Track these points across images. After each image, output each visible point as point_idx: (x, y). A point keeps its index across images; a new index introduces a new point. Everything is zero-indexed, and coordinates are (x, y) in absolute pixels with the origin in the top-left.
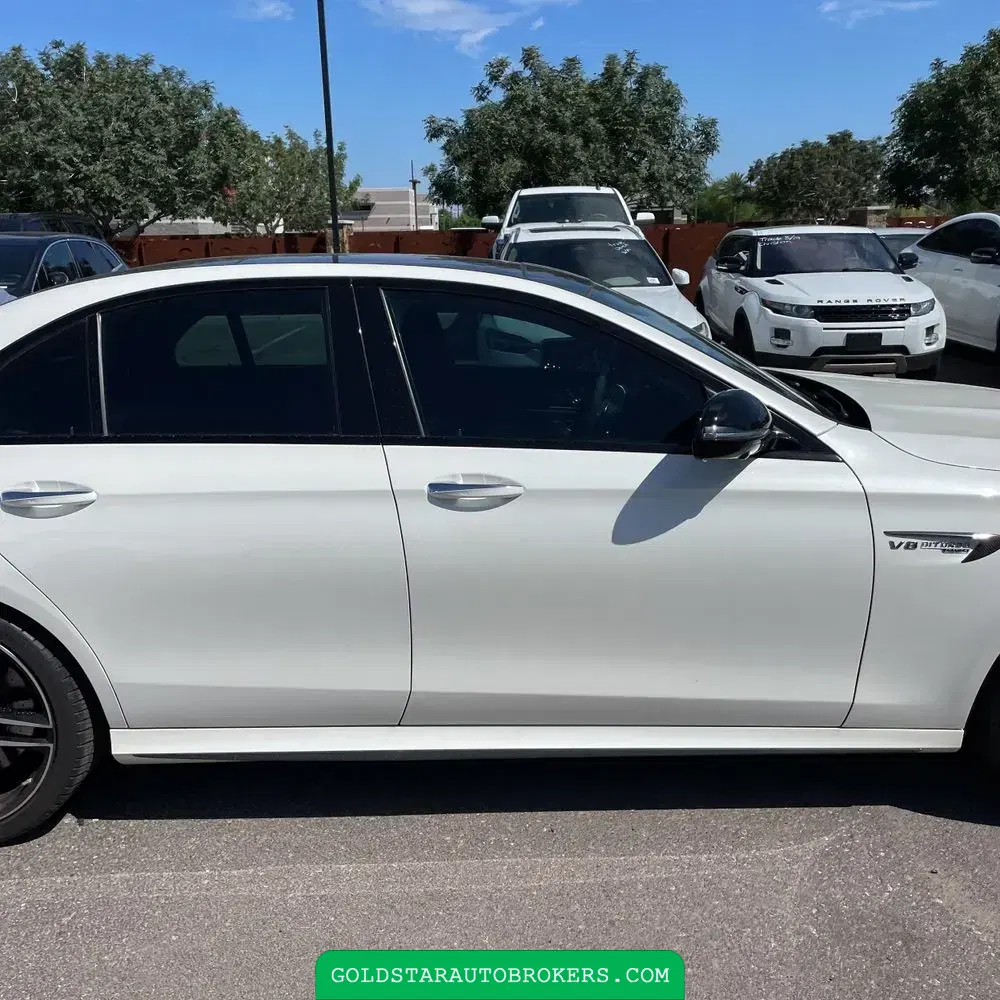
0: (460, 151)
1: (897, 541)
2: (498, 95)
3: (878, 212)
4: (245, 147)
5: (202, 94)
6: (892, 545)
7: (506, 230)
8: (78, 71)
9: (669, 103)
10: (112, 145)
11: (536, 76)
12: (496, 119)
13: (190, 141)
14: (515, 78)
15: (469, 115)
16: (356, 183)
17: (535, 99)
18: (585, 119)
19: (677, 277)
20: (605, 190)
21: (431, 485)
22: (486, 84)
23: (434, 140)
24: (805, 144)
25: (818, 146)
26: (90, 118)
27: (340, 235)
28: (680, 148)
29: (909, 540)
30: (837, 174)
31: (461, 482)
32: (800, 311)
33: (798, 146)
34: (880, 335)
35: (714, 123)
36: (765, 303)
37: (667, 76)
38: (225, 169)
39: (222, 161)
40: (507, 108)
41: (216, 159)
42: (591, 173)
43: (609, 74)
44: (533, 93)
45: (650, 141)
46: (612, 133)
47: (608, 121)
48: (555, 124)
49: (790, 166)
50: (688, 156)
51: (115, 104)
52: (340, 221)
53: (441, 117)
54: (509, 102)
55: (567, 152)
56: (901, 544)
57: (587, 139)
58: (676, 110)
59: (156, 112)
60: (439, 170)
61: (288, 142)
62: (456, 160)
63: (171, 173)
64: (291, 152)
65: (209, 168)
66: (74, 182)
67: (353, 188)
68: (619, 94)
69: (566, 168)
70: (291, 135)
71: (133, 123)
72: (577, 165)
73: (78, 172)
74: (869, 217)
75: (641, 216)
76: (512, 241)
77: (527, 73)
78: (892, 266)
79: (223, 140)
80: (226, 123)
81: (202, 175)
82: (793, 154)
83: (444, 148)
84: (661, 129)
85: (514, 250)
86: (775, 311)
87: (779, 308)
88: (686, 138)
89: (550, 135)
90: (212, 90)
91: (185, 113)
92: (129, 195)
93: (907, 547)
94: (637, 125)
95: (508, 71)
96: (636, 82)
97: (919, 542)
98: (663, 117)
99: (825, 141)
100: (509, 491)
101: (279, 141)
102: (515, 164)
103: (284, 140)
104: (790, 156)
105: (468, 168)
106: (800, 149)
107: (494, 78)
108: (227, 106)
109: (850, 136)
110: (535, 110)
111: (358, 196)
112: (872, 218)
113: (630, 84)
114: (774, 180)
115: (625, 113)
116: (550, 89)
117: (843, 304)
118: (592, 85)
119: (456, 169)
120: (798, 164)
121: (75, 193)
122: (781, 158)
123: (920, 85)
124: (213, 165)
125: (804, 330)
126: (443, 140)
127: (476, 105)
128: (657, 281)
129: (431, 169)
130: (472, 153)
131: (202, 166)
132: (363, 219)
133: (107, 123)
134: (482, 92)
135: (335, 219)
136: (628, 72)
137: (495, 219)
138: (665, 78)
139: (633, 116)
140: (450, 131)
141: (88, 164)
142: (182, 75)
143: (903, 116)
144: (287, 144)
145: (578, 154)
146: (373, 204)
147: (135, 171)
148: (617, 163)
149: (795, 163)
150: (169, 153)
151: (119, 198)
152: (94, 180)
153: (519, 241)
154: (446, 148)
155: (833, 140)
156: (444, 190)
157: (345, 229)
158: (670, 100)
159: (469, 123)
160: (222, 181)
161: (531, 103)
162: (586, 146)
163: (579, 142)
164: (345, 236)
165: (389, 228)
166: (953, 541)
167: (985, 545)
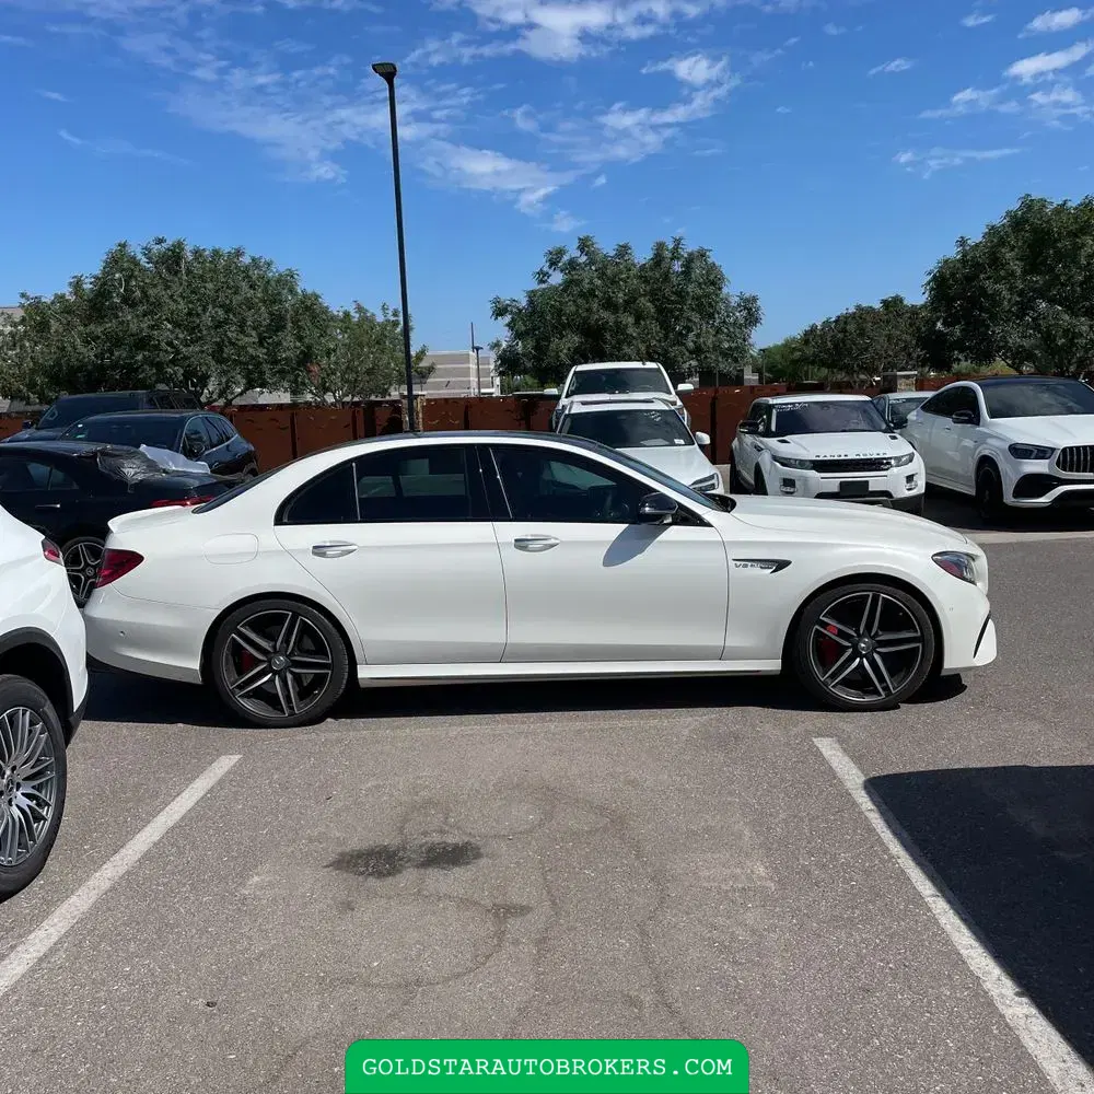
0: (523, 328)
1: (738, 563)
2: (557, 278)
3: (908, 377)
4: (327, 327)
5: (287, 281)
6: (736, 566)
7: (564, 401)
8: (178, 264)
9: (713, 283)
10: (209, 328)
11: (592, 262)
12: (555, 300)
13: (278, 323)
14: (572, 264)
15: (532, 295)
16: (423, 352)
17: (591, 283)
18: (636, 299)
19: (698, 439)
20: (650, 365)
21: (516, 540)
22: (545, 269)
23: (500, 318)
24: (859, 308)
25: (870, 310)
26: (190, 306)
27: (415, 404)
28: (724, 322)
30: (889, 338)
31: (529, 538)
32: (802, 464)
33: (852, 310)
34: (867, 482)
35: (754, 299)
36: (775, 458)
37: (712, 258)
38: (309, 347)
39: (306, 340)
40: (564, 290)
41: (300, 339)
42: (643, 348)
43: (658, 260)
44: (589, 278)
45: (696, 317)
46: (660, 310)
47: (658, 300)
48: (609, 305)
49: (844, 331)
50: (732, 330)
51: (212, 293)
52: (415, 393)
53: (505, 298)
54: (568, 284)
55: (619, 329)
56: (740, 565)
57: (639, 317)
58: (720, 289)
59: (247, 299)
60: (504, 345)
61: (358, 315)
62: (519, 336)
63: (261, 353)
64: (359, 325)
65: (295, 347)
66: (173, 362)
68: (666, 277)
69: (620, 342)
70: (360, 309)
71: (228, 310)
72: (629, 340)
73: (178, 352)
74: (899, 382)
75: (681, 387)
76: (567, 412)
77: (583, 259)
78: (884, 426)
79: (305, 322)
80: (310, 308)
81: (288, 353)
82: (846, 318)
83: (508, 325)
84: (707, 306)
85: (568, 419)
86: (783, 464)
87: (785, 462)
88: (729, 311)
89: (605, 315)
90: (296, 276)
91: (275, 299)
93: (744, 565)
94: (683, 302)
95: (566, 258)
96: (682, 266)
97: (750, 564)
98: (707, 296)
99: (877, 305)
100: (553, 541)
101: (347, 314)
102: (573, 340)
103: (352, 314)
104: (842, 321)
105: (531, 343)
106: (854, 313)
107: (553, 264)
108: (309, 291)
109: (901, 301)
110: (592, 293)
112: (901, 383)
113: (677, 267)
114: (829, 344)
115: (672, 292)
116: (604, 274)
117: (836, 458)
118: (643, 267)
119: (520, 344)
120: (851, 327)
121: (175, 373)
122: (836, 321)
123: (946, 262)
124: (298, 344)
125: (806, 480)
126: (508, 318)
127: (535, 286)
128: (682, 442)
129: (497, 345)
130: (535, 330)
131: (289, 346)
132: (421, 383)
133: (205, 310)
134: (542, 276)
135: (410, 390)
136: (675, 255)
137: (554, 391)
138: (710, 261)
139: (681, 295)
140: (514, 310)
141: (187, 345)
142: (269, 264)
143: (932, 289)
144: (356, 317)
145: (630, 331)
146: (435, 369)
147: (228, 351)
148: (666, 337)
149: (848, 327)
150: (259, 335)
152: (192, 359)
153: (573, 412)
154: (511, 326)
155: (885, 303)
156: (509, 363)
157: (419, 400)
158: (714, 280)
159: (531, 302)
160: (306, 358)
161: (587, 286)
162: (637, 322)
163: (631, 320)
164: (418, 404)
165: (449, 391)
166: (765, 563)
167: (781, 565)
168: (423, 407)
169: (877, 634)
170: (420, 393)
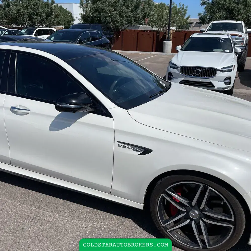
1: (120, 144)
4: (152, 8)
6: (119, 145)
20: (239, 22)
21: (11, 107)
23: (202, 6)
27: (170, 32)
29: (124, 145)
31: (19, 107)
38: (146, 13)
41: (144, 11)
56: (122, 145)
60: (202, 15)
63: (131, 14)
65: (141, 13)
66: (109, 16)
67: (187, 19)
73: (111, 14)
75: (248, 30)
79: (147, 6)
81: (139, 15)
83: (205, 8)
92: (121, 20)
93: (123, 147)
97: (127, 146)
100: (27, 112)
111: (188, 21)
128: (228, 51)
135: (169, 27)
137: (204, 29)
141: (113, 12)
146: (193, 23)
150: (132, 9)
151: (119, 20)
152: (114, 16)
157: (172, 30)
160: (144, 17)
164: (171, 32)
165: (195, 29)
166: (136, 148)
167: (146, 151)
168: (173, 33)
169: (203, 210)
170: (172, 28)
